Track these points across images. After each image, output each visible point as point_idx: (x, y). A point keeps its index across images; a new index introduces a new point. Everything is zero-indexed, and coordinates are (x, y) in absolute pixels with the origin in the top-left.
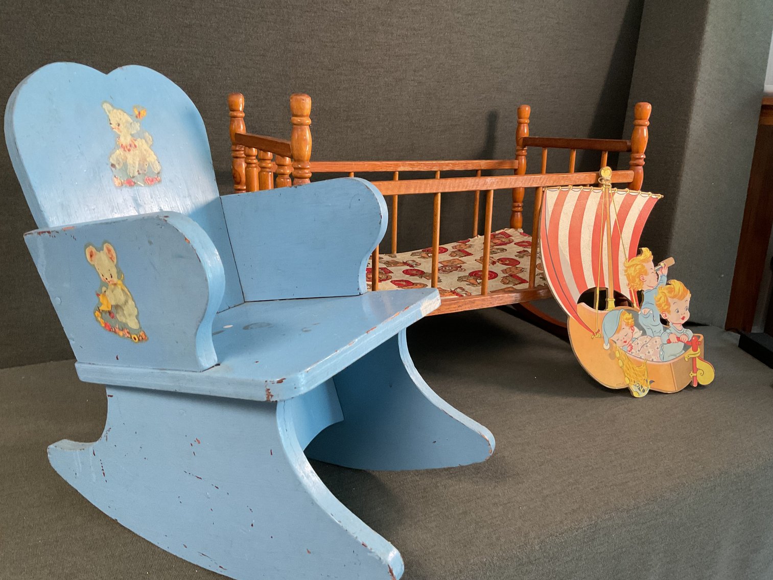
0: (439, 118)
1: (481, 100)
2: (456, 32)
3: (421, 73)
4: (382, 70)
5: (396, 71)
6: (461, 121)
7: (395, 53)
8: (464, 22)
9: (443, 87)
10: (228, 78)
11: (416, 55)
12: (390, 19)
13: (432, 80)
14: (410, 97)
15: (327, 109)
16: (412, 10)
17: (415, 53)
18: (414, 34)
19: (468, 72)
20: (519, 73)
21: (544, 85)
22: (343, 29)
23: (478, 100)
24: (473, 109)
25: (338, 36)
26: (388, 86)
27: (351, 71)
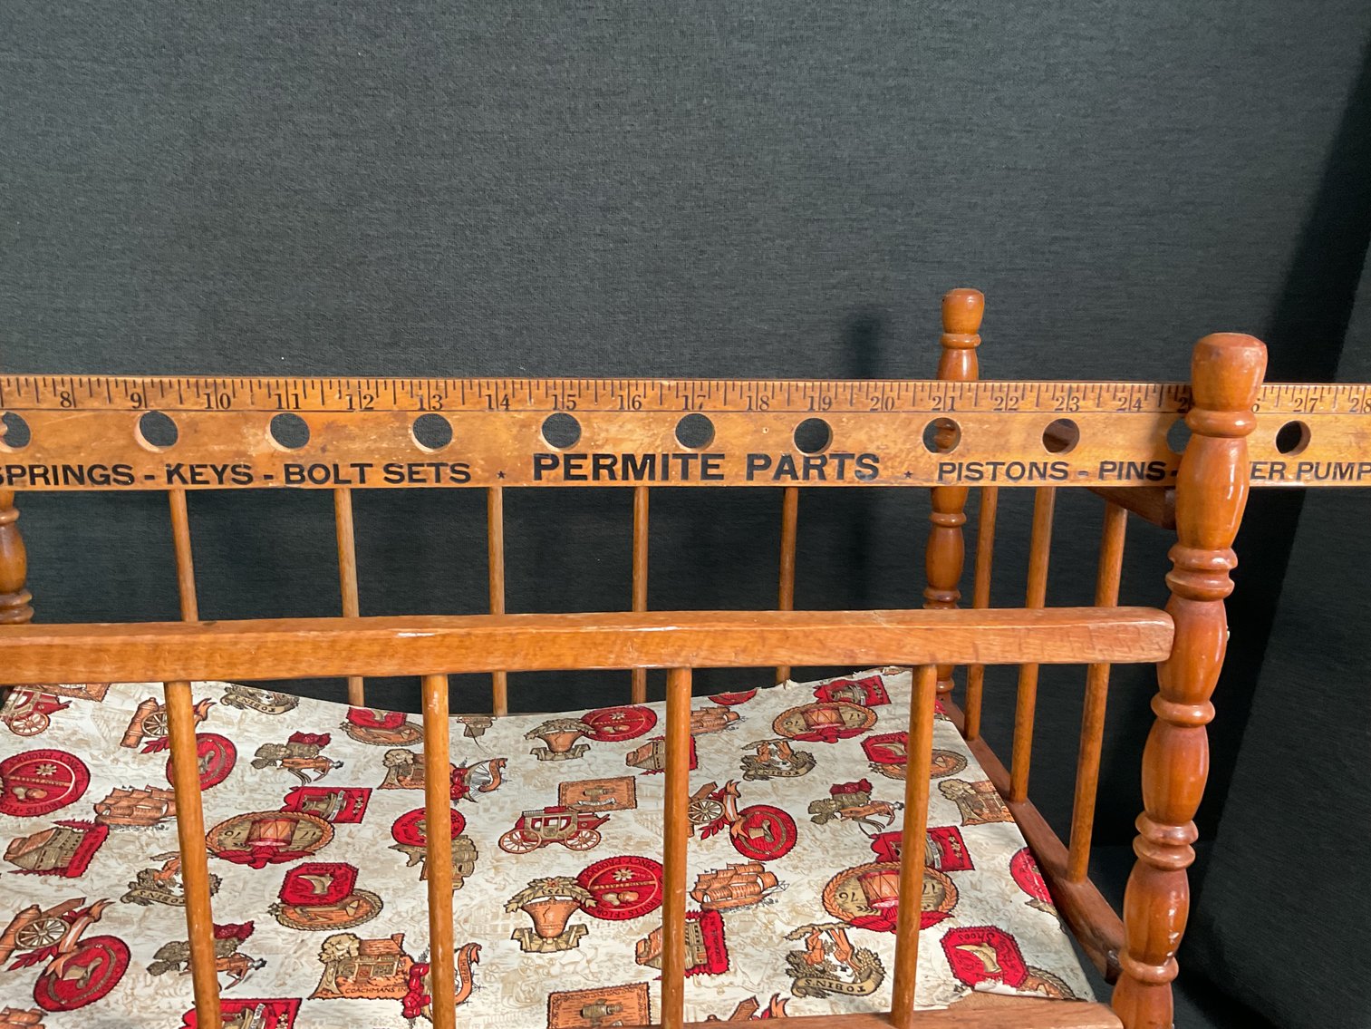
0: (693, 338)
1: (834, 287)
2: (741, 96)
3: (625, 214)
4: (499, 209)
5: (543, 212)
6: (769, 348)
7: (538, 159)
8: (766, 63)
9: (702, 252)
10: (40, 241)
11: (605, 163)
12: (517, 66)
13: (665, 233)
14: (592, 280)
15: (329, 315)
16: (589, 40)
17: (600, 157)
18: (598, 106)
19: (784, 210)
20: (972, 207)
21: (1068, 239)
22: (367, 100)
23: (823, 289)
24: (808, 313)
25: (353, 120)
26: (520, 253)
27: (399, 212)
